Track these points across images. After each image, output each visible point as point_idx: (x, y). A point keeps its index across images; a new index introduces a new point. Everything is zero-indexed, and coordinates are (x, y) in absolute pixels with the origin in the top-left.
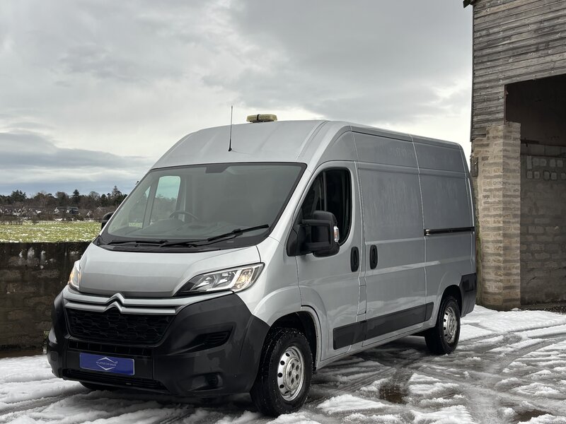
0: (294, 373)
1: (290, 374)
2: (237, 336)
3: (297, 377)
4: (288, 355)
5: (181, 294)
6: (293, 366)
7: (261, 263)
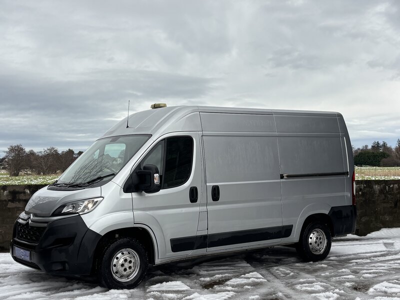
0: (127, 265)
1: (122, 265)
2: (77, 241)
3: (130, 268)
4: (123, 254)
5: (54, 215)
6: (126, 260)
7: (101, 197)
